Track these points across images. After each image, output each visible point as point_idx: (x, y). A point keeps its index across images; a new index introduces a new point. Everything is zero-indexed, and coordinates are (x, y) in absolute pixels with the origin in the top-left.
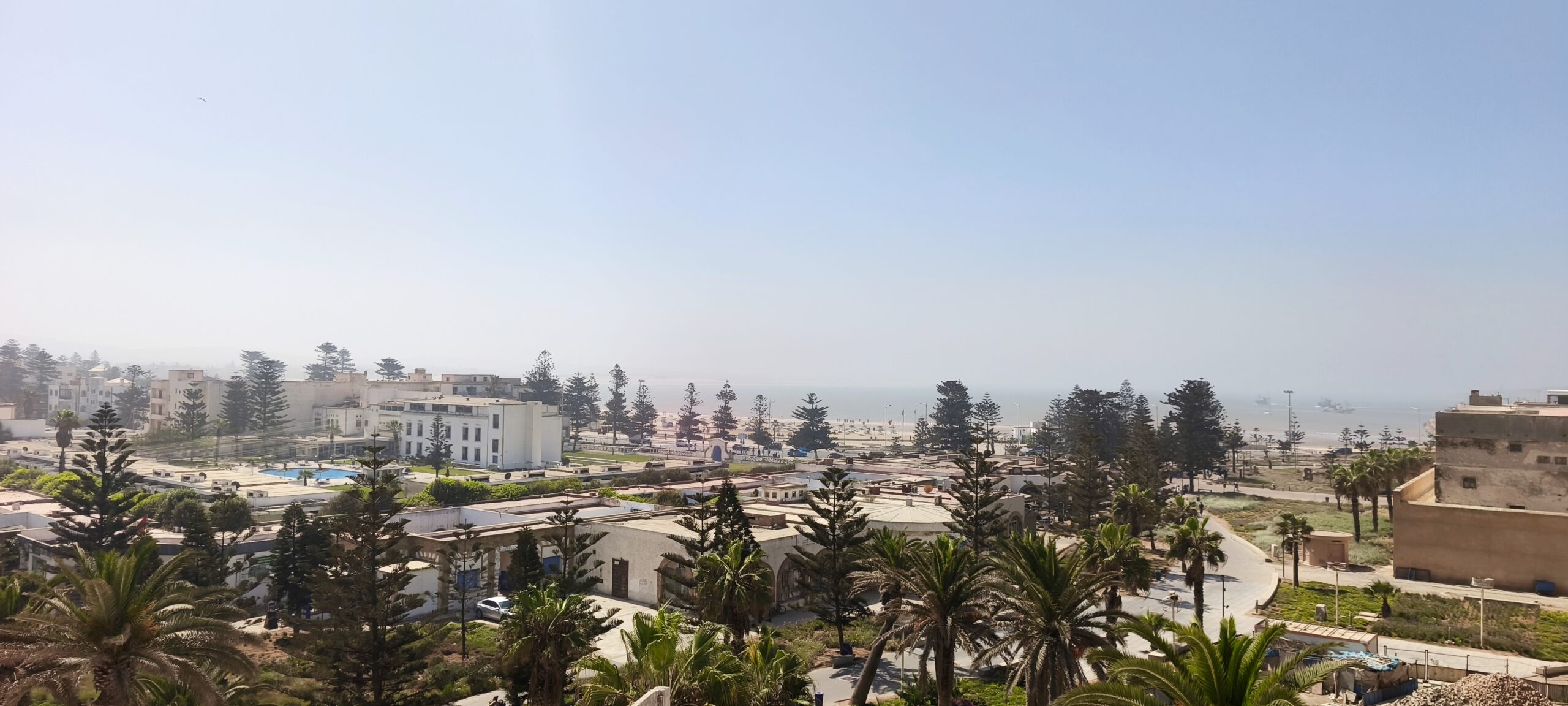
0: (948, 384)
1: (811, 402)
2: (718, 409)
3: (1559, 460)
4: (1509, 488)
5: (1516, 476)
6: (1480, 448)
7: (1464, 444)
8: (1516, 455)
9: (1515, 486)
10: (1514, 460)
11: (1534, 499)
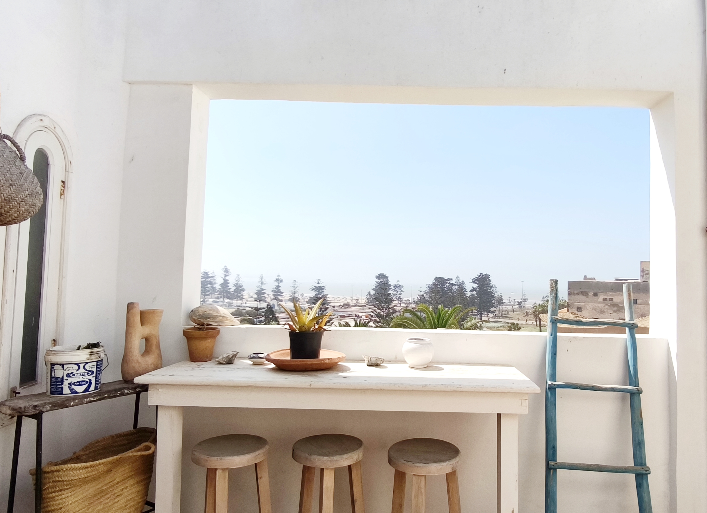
0: (380, 275)
1: (318, 283)
2: (275, 287)
3: (610, 300)
4: (593, 311)
5: (596, 306)
6: (583, 295)
7: (578, 294)
8: (596, 297)
9: (595, 310)
10: (595, 300)
11: (602, 315)
